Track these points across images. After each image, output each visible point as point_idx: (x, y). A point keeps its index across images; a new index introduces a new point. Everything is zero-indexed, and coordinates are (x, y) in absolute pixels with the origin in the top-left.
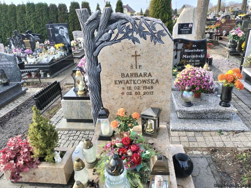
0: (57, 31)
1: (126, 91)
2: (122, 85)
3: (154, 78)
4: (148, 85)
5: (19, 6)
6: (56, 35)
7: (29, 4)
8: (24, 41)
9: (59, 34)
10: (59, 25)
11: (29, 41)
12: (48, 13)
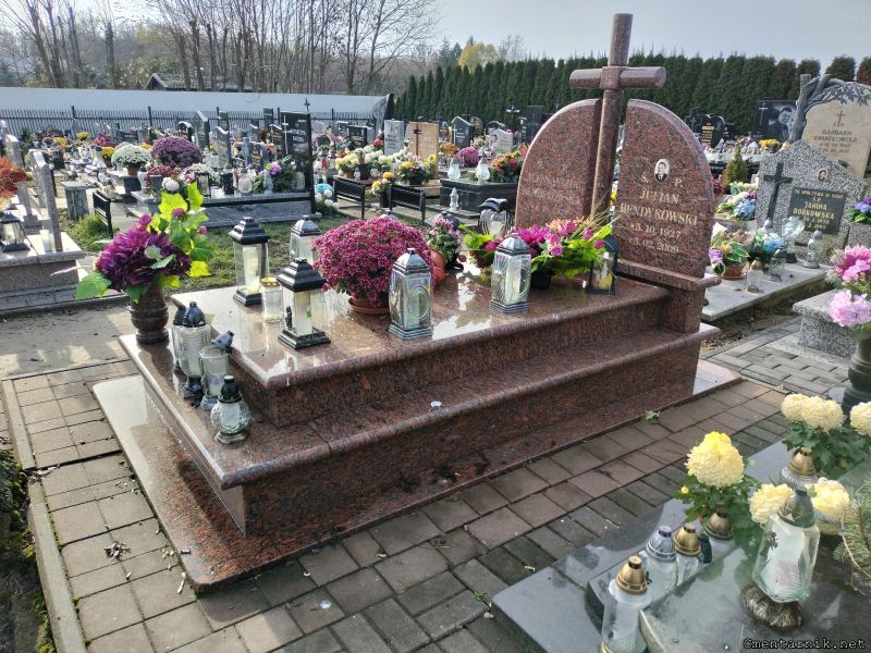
0: (776, 116)
1: (824, 147)
2: (821, 141)
3: (853, 136)
4: (845, 143)
5: (710, 61)
6: (771, 123)
7: (732, 59)
8: (704, 128)
9: (778, 122)
10: (784, 103)
11: (713, 128)
12: (769, 79)
